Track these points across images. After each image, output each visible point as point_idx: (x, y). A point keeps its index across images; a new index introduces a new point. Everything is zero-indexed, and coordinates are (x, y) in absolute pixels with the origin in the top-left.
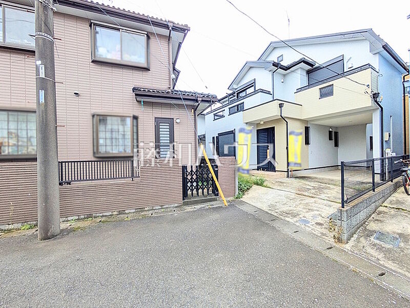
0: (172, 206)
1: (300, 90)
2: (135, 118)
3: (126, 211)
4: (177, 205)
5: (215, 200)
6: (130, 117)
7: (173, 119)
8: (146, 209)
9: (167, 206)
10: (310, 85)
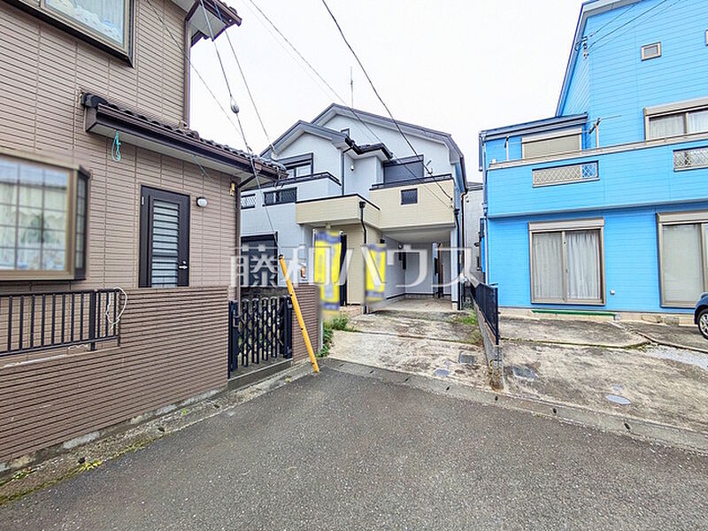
0: (205, 396)
1: (376, 187)
2: (84, 176)
3: (67, 446)
4: (213, 392)
5: (287, 366)
6: (71, 170)
7: (189, 196)
8: (134, 421)
9: (193, 400)
10: (386, 184)
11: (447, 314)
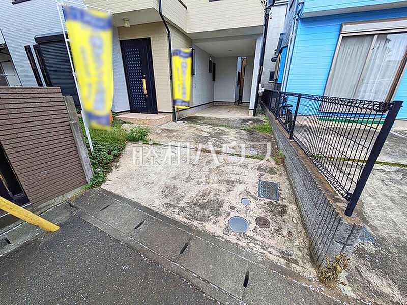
11: (244, 121)
